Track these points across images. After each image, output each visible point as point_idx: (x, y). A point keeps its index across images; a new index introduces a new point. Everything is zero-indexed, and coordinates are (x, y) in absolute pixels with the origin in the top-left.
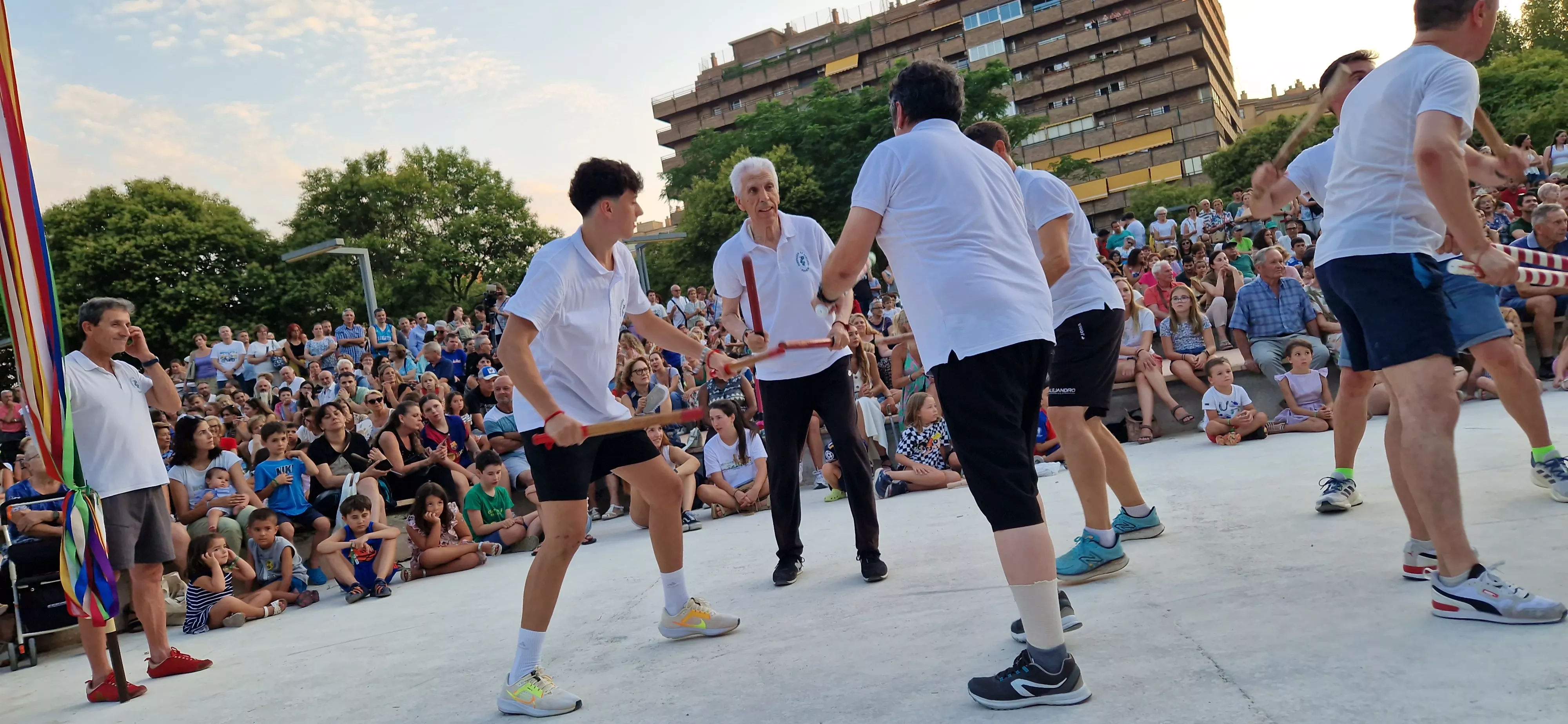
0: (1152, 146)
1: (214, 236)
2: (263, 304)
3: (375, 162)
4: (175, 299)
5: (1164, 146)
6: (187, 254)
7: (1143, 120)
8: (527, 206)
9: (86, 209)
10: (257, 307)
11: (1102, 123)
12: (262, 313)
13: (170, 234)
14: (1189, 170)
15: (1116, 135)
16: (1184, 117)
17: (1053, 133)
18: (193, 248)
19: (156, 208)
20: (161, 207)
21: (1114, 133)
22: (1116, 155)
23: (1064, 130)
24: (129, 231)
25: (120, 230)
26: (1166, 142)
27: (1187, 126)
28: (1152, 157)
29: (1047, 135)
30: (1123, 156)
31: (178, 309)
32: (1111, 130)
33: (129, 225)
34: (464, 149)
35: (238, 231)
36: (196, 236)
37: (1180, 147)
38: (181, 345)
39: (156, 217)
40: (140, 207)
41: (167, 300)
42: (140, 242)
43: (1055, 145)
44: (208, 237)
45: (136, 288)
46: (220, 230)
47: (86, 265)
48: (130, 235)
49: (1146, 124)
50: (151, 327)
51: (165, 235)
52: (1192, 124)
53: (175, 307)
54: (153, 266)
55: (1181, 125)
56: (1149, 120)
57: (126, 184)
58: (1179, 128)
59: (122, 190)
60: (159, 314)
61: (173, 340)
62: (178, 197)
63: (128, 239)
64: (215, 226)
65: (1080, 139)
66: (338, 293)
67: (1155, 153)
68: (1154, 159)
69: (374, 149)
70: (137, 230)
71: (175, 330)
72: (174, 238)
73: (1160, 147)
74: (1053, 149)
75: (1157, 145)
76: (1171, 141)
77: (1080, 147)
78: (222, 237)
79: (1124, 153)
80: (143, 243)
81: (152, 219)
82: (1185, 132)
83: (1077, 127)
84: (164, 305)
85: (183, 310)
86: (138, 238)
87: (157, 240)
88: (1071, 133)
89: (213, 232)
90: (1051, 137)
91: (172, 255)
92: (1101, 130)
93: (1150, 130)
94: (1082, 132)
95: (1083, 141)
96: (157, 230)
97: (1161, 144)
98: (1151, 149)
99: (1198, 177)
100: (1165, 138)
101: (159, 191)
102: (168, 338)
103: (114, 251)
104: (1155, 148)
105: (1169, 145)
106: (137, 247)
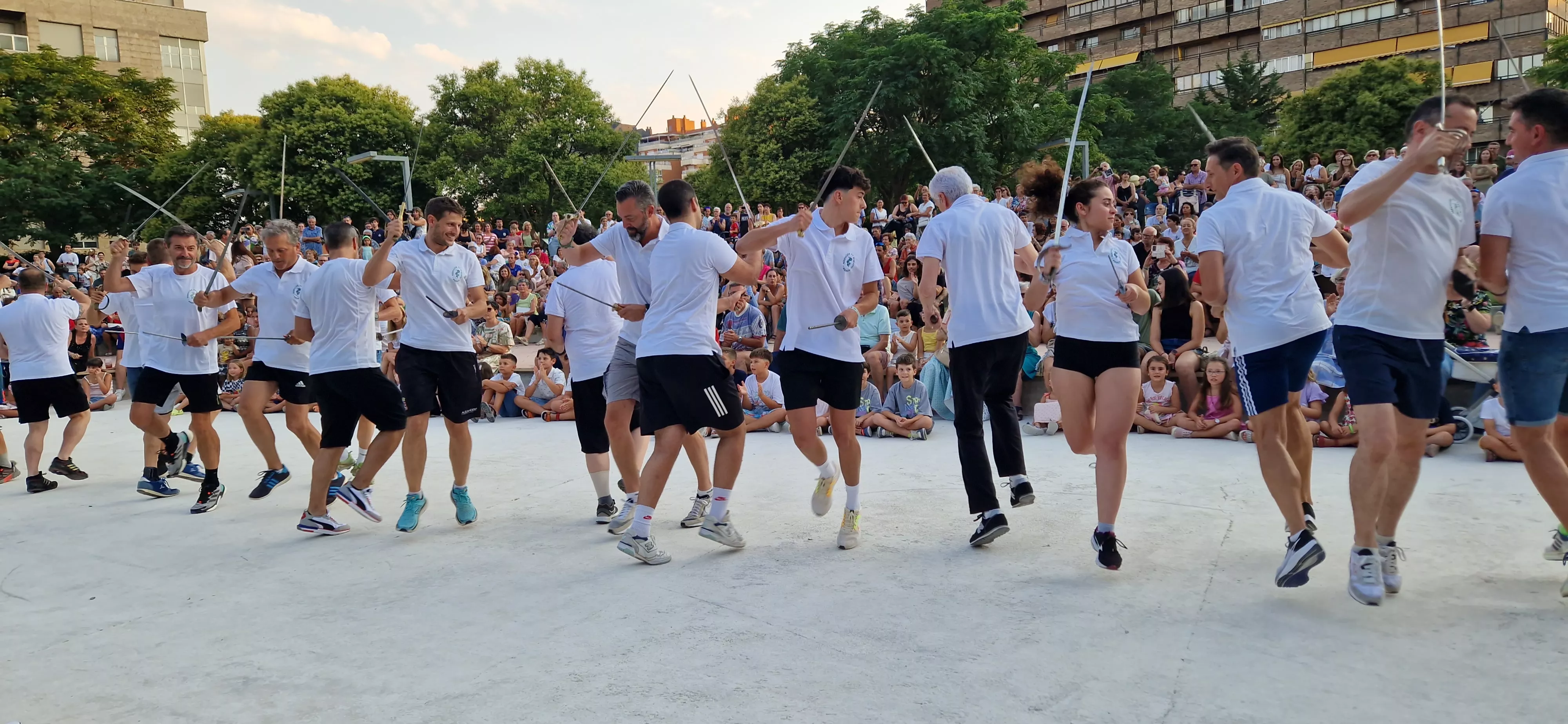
0: (1461, 42)
1: (363, 126)
2: (395, 182)
3: (490, 70)
4: (332, 172)
5: (1476, 42)
6: (342, 139)
7: (1456, 10)
8: (611, 111)
9: (284, 99)
10: (390, 183)
11: (1406, 10)
12: (395, 188)
13: (332, 122)
14: (1502, 72)
15: (1420, 26)
16: (1507, 9)
17: (1345, 19)
18: (347, 135)
19: (327, 102)
20: (331, 100)
21: (1418, 23)
22: (1414, 49)
23: (1359, 17)
24: (307, 119)
25: (302, 118)
26: (1479, 38)
27: (1509, 20)
28: (1458, 54)
29: (1337, 21)
30: (1424, 51)
31: (333, 181)
32: (1414, 19)
33: (307, 114)
34: (561, 61)
35: (383, 122)
36: (350, 126)
37: (1496, 45)
38: (334, 208)
39: (326, 109)
40: (317, 101)
41: (326, 173)
42: (313, 127)
43: (1344, 34)
44: (359, 126)
45: (307, 163)
46: (368, 121)
47: (277, 143)
48: (306, 122)
49: (1459, 15)
50: (315, 192)
51: (328, 124)
52: (1516, 18)
53: (331, 179)
54: (319, 146)
55: (1501, 18)
56: (1463, 11)
57: (316, 80)
58: (1498, 21)
59: (314, 84)
60: (322, 183)
61: (329, 204)
62: (345, 93)
63: (305, 125)
64: (366, 117)
65: (1375, 30)
66: (442, 178)
67: (1464, 50)
68: (1461, 57)
69: (491, 60)
70: (312, 119)
71: (331, 196)
72: (332, 126)
73: (1470, 43)
74: (1341, 38)
75: (1467, 41)
76: (1485, 37)
77: (1374, 37)
78: (369, 127)
79: (1426, 48)
80: (313, 129)
81: (323, 110)
82: (1504, 28)
83: (1374, 14)
84: (324, 177)
85: (336, 181)
86: (312, 125)
87: (321, 126)
88: (1367, 21)
89: (363, 122)
90: (1341, 23)
91: (332, 139)
92: (1404, 18)
93: (1462, 22)
94: (1380, 20)
95: (1379, 30)
96: (325, 119)
97: (1473, 40)
98: (1459, 46)
99: (1512, 82)
100: (1480, 32)
101: (331, 88)
102: (326, 202)
103: (294, 134)
104: (1465, 44)
105: (1482, 41)
106: (310, 132)
